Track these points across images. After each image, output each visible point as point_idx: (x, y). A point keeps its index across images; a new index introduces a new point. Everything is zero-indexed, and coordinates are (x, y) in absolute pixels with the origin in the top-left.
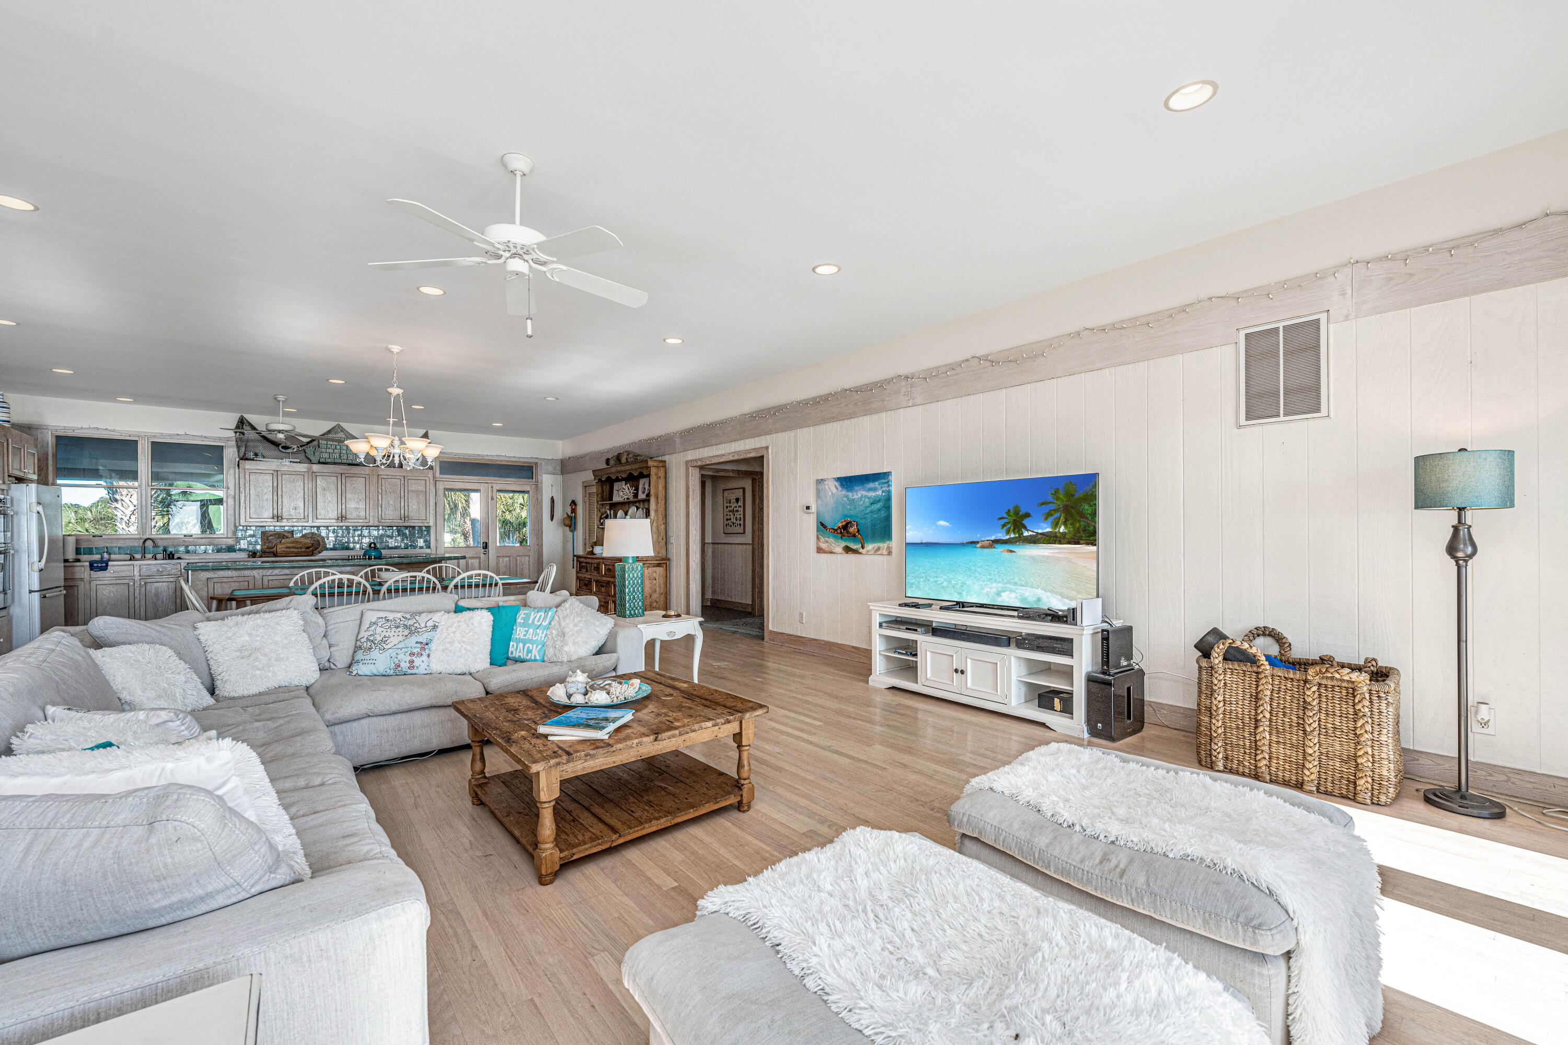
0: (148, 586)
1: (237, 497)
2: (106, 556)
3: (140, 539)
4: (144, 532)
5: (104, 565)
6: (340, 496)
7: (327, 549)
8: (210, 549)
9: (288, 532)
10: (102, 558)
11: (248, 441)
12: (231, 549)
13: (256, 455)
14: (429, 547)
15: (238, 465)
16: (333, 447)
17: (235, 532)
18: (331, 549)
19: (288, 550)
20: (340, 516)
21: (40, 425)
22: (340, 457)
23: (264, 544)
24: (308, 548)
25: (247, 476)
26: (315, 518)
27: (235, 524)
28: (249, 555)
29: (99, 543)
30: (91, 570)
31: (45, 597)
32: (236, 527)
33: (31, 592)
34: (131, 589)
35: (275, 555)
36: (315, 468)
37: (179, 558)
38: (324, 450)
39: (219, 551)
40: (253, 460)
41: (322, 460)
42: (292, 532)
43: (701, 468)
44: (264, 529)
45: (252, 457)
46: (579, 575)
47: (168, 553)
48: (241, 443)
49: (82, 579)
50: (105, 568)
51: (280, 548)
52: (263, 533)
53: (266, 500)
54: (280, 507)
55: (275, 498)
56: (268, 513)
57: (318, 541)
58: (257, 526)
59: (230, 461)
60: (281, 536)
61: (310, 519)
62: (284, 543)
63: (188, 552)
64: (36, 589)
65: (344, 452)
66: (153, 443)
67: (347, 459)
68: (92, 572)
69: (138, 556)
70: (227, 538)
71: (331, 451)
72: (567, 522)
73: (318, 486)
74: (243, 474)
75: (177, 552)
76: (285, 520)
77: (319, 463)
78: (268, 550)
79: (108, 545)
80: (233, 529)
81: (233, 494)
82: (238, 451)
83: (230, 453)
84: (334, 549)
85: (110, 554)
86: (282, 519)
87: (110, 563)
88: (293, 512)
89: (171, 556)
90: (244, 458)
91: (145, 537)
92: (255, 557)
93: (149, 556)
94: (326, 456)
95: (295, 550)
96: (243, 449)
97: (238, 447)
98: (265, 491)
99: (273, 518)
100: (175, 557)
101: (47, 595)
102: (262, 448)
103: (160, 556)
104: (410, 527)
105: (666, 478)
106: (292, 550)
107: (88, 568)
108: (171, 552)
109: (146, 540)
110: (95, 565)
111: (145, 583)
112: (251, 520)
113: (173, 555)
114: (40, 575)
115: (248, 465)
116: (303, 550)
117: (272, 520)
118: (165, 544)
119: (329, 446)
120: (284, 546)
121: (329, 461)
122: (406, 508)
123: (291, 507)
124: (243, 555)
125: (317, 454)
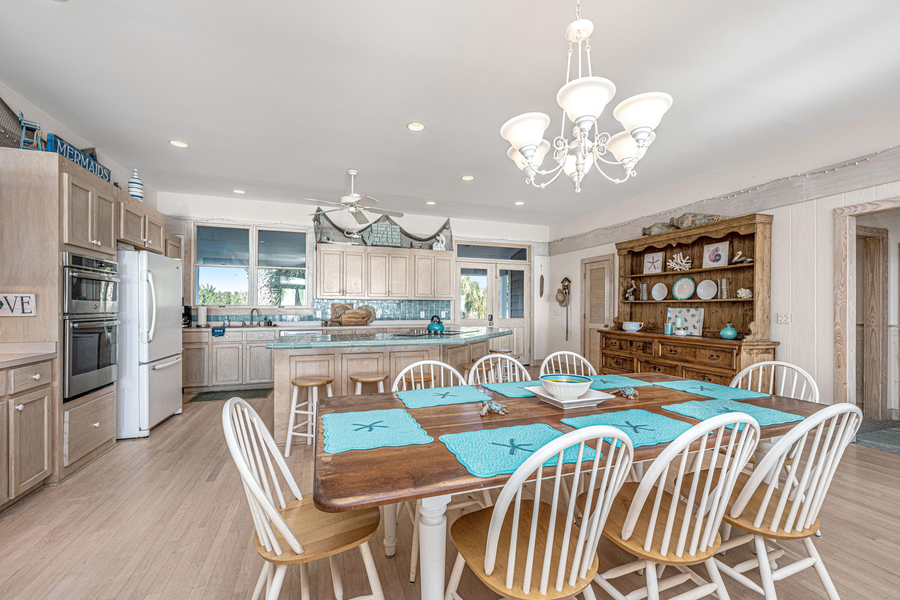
0: (252, 349)
1: (315, 275)
2: (227, 323)
3: (249, 309)
4: (253, 304)
5: (222, 331)
6: (387, 274)
7: (376, 319)
8: (296, 318)
9: (350, 304)
10: (224, 324)
11: (323, 228)
12: (310, 318)
13: (328, 239)
14: (449, 319)
15: (316, 248)
16: (382, 232)
17: (313, 305)
18: (379, 319)
19: (350, 320)
20: (387, 291)
21: (186, 217)
22: (387, 241)
23: (333, 314)
24: (364, 318)
25: (322, 256)
26: (369, 292)
27: (313, 297)
28: (322, 323)
29: (223, 312)
30: (213, 335)
31: (154, 369)
32: (313, 299)
33: (140, 364)
34: (241, 351)
35: (340, 324)
36: (370, 249)
37: (275, 326)
38: (375, 235)
39: (302, 319)
40: (326, 243)
41: (374, 243)
42: (352, 305)
43: (858, 216)
44: (332, 301)
45: (326, 241)
46: (605, 351)
47: (268, 321)
48: (319, 230)
49: (207, 343)
50: (222, 334)
51: (344, 318)
52: (333, 305)
53: (335, 277)
54: (345, 284)
55: (342, 275)
56: (336, 289)
57: (370, 312)
58: (328, 299)
59: (310, 245)
60: (345, 308)
61: (366, 294)
62: (347, 314)
63: (281, 320)
64: (145, 362)
65: (390, 236)
66: (259, 231)
67: (392, 242)
68: (214, 337)
69: (248, 323)
70: (307, 309)
71: (380, 236)
72: (561, 297)
73: (372, 265)
74: (319, 254)
75: (275, 320)
76: (348, 294)
77: (372, 245)
78: (335, 320)
79: (229, 314)
80: (312, 301)
81: (312, 272)
82: (316, 237)
83: (310, 239)
84: (381, 319)
85: (230, 321)
86: (346, 293)
87: (226, 330)
88: (353, 287)
89: (269, 324)
90: (321, 242)
91: (253, 308)
92: (326, 326)
93: (255, 323)
94: (377, 239)
95: (355, 320)
96: (319, 235)
97: (316, 234)
98: (335, 269)
99: (340, 292)
100: (273, 325)
101: (156, 367)
102: (333, 233)
103: (262, 323)
104: (436, 301)
105: (770, 238)
106: (352, 320)
107: (211, 333)
108: (270, 320)
109: (253, 310)
110: (216, 331)
111: (250, 347)
112: (324, 294)
113: (271, 322)
114: (149, 346)
115: (322, 247)
116: (360, 320)
117: (339, 294)
118: (267, 314)
119: (379, 232)
120: (347, 316)
121: (379, 244)
122: (436, 285)
123: (353, 283)
124: (319, 323)
125: (371, 238)
